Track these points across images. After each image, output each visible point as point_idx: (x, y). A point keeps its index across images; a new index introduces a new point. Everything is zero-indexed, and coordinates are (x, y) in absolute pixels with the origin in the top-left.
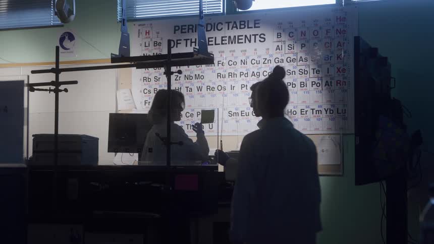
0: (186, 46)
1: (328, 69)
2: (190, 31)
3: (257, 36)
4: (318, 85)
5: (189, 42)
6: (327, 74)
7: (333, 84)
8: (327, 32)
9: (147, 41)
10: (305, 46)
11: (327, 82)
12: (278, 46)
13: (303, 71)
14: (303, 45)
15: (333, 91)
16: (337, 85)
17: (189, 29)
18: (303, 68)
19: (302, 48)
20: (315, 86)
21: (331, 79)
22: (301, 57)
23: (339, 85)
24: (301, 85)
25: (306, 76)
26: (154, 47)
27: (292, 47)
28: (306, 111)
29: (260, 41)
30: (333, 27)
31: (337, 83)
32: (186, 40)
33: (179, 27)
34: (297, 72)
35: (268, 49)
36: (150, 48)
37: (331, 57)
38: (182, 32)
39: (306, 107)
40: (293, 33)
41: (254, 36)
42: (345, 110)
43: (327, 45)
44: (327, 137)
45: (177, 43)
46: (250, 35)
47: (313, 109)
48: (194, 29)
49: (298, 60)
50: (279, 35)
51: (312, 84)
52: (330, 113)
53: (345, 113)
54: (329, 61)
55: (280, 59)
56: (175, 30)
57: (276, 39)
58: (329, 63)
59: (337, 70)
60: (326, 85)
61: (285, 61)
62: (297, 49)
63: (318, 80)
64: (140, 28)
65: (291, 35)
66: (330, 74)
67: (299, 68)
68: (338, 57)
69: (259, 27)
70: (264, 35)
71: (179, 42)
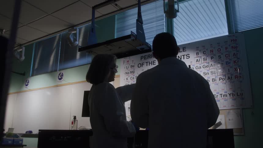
0: (147, 66)
1: (229, 70)
2: (149, 58)
3: (185, 56)
4: (223, 79)
5: (148, 63)
6: (228, 72)
7: (233, 78)
8: (226, 48)
9: (127, 65)
10: (213, 58)
11: (229, 77)
12: (197, 60)
13: (213, 72)
14: (212, 58)
15: (233, 82)
16: (235, 78)
17: (148, 57)
18: (213, 70)
19: (211, 59)
20: (221, 80)
21: (231, 75)
22: (211, 64)
23: (236, 78)
24: (213, 80)
25: (216, 75)
26: (131, 68)
27: (206, 59)
28: (217, 96)
29: (187, 58)
30: (229, 45)
31: (235, 77)
32: (147, 63)
33: (143, 56)
34: (210, 73)
35: (192, 62)
36: (129, 69)
37: (230, 62)
38: (145, 59)
39: (217, 93)
40: (205, 51)
41: (183, 56)
42: (242, 93)
43: (227, 56)
44: (232, 111)
45: (142, 65)
46: (181, 56)
47: (221, 94)
48: (151, 56)
49: (210, 66)
50: (197, 54)
51: (220, 79)
52: (232, 96)
53: (242, 95)
54: (229, 65)
55: (199, 67)
56: (141, 58)
57: (195, 56)
58: (229, 66)
59: (235, 70)
60: (228, 79)
61: (202, 67)
62: (209, 60)
63: (223, 76)
64: (124, 60)
65: (204, 53)
66: (230, 72)
67: (211, 70)
68: (235, 62)
69: (186, 51)
70: (189, 55)
71: (143, 64)
